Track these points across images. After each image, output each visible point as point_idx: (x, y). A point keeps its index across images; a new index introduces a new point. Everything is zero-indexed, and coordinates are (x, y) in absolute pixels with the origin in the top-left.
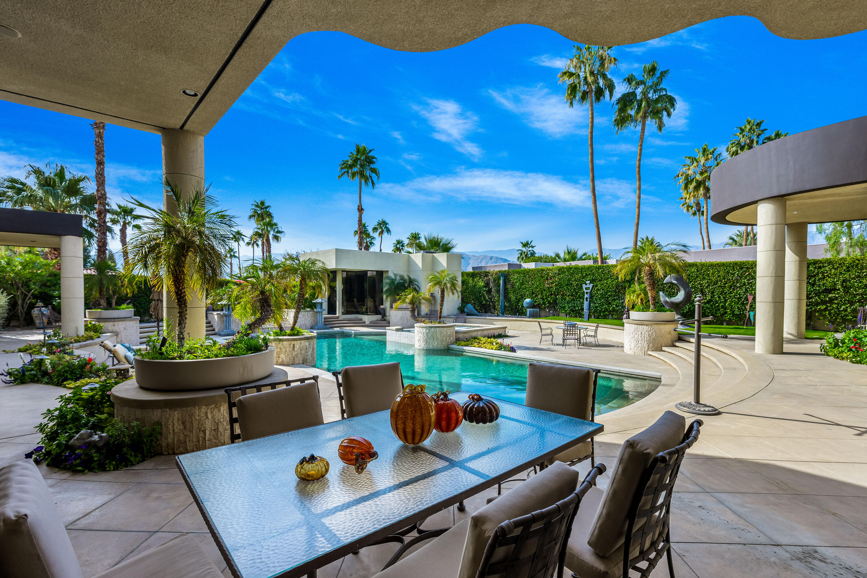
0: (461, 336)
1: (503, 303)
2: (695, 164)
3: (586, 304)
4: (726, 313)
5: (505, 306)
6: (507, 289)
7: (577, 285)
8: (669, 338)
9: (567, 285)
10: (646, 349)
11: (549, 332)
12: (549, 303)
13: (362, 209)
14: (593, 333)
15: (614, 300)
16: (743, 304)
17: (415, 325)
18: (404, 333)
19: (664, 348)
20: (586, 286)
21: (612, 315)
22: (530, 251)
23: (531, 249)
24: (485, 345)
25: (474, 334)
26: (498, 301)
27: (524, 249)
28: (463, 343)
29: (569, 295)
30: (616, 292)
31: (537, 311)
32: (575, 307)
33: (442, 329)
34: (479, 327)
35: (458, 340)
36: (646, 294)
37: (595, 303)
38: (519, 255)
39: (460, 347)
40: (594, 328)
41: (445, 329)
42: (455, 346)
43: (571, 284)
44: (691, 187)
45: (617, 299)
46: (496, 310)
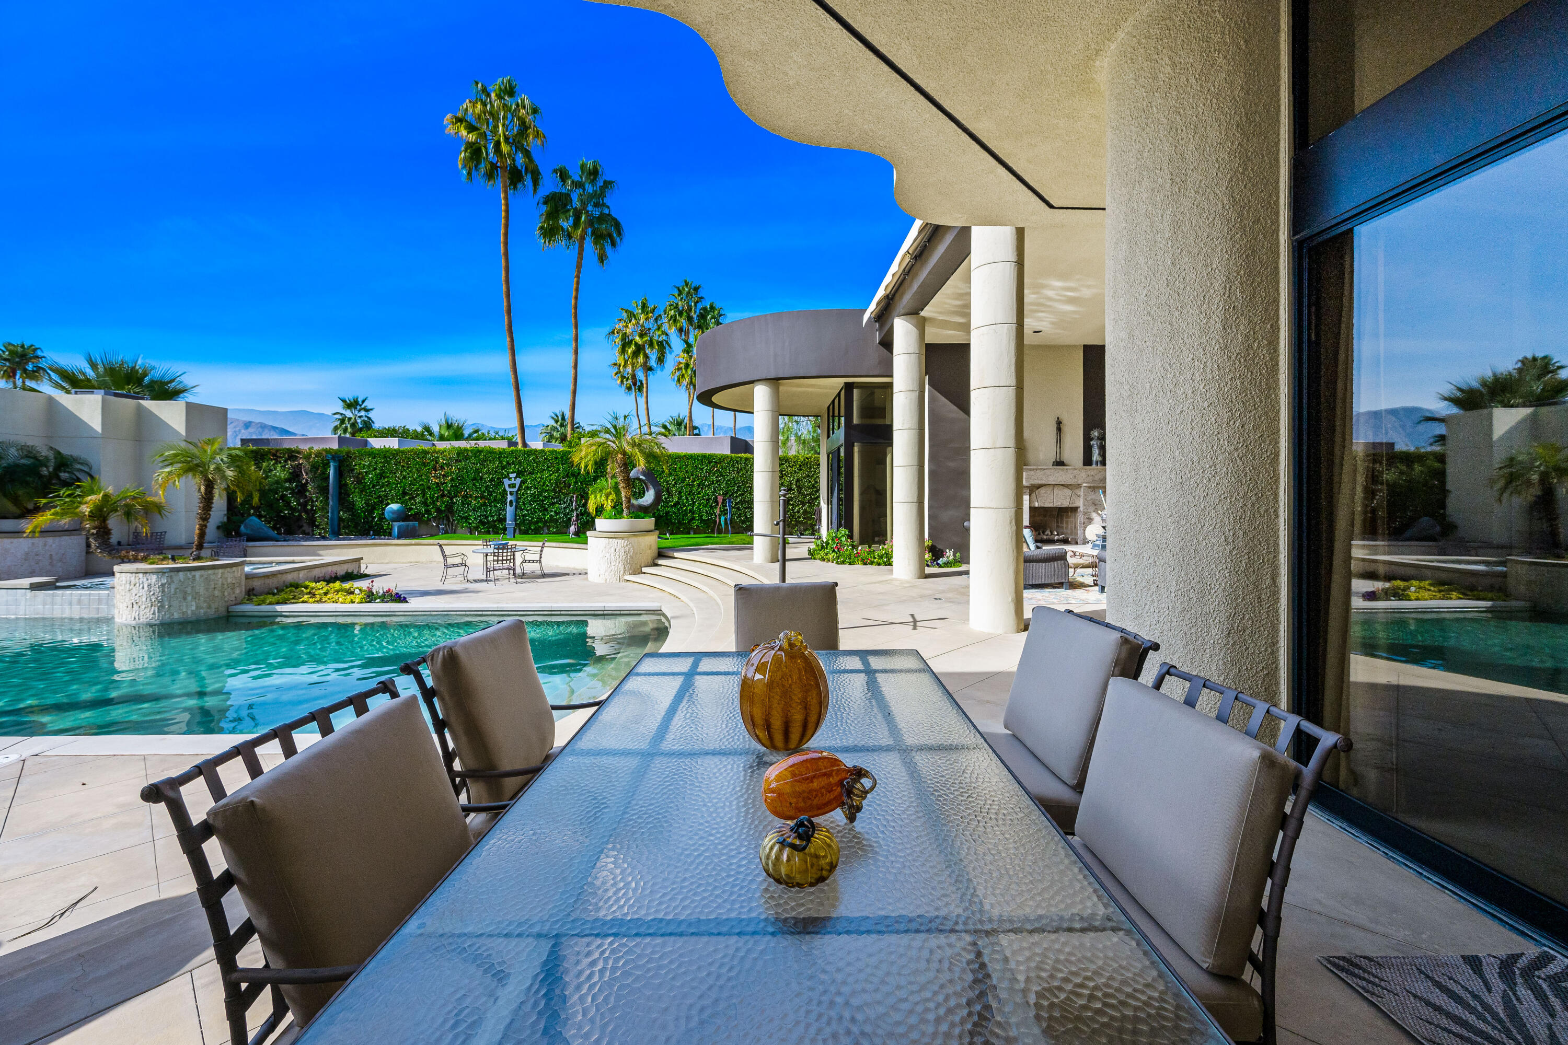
0: (256, 584)
1: (336, 513)
2: (633, 321)
3: (510, 511)
4: (694, 518)
5: (340, 519)
6: (346, 485)
7: (492, 480)
8: (651, 553)
9: (475, 479)
10: (622, 572)
11: (458, 560)
12: (438, 510)
14: (537, 557)
15: (553, 504)
16: (711, 507)
17: (116, 568)
18: (59, 592)
19: (644, 570)
20: (510, 482)
21: (549, 528)
22: (360, 417)
23: (363, 413)
24: (329, 596)
25: (289, 578)
26: (324, 509)
27: (348, 414)
28: (270, 598)
29: (476, 497)
30: (555, 492)
31: (414, 527)
32: (486, 517)
33: (210, 572)
34: (293, 562)
35: (251, 594)
36: (618, 492)
37: (522, 510)
38: (338, 423)
39: (264, 608)
40: (539, 549)
41: (220, 571)
42: (249, 608)
43: (481, 478)
44: (630, 350)
45: (557, 503)
46: (317, 527)
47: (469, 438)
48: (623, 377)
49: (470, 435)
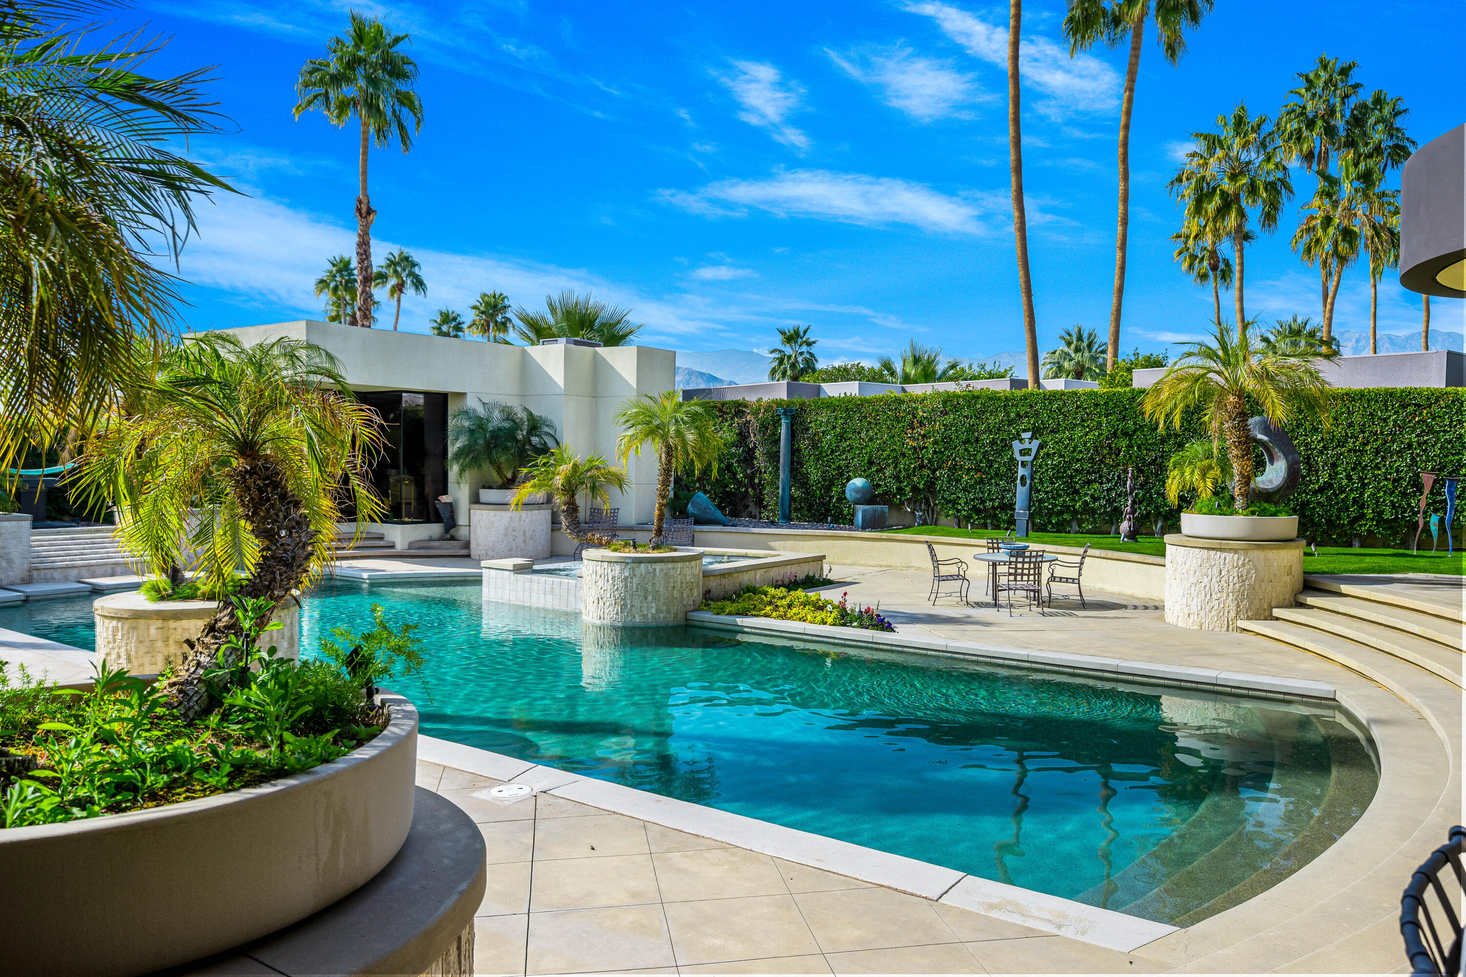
0: (713, 584)
1: (787, 489)
2: (1220, 153)
3: (1021, 492)
5: (792, 499)
6: (799, 450)
7: (993, 443)
8: (1288, 583)
9: (967, 441)
10: (1233, 614)
11: (953, 570)
12: (915, 489)
13: (369, 211)
14: (1073, 573)
15: (1089, 482)
16: (1404, 494)
17: (585, 554)
18: (535, 577)
19: (1276, 612)
20: (1022, 447)
22: (801, 354)
23: (804, 348)
24: (795, 610)
25: (746, 578)
26: (773, 484)
27: (788, 350)
28: (730, 607)
29: (969, 470)
30: (1094, 463)
31: (883, 513)
32: (983, 502)
33: (670, 565)
35: (708, 596)
37: (1038, 491)
38: (775, 364)
39: (724, 618)
41: (680, 565)
42: (707, 616)
43: (977, 440)
44: (1211, 207)
45: (1095, 481)
46: (765, 507)
47: (944, 377)
48: (1193, 257)
49: (945, 373)
